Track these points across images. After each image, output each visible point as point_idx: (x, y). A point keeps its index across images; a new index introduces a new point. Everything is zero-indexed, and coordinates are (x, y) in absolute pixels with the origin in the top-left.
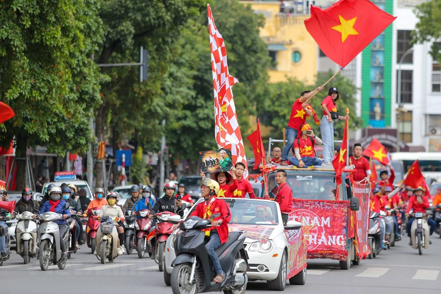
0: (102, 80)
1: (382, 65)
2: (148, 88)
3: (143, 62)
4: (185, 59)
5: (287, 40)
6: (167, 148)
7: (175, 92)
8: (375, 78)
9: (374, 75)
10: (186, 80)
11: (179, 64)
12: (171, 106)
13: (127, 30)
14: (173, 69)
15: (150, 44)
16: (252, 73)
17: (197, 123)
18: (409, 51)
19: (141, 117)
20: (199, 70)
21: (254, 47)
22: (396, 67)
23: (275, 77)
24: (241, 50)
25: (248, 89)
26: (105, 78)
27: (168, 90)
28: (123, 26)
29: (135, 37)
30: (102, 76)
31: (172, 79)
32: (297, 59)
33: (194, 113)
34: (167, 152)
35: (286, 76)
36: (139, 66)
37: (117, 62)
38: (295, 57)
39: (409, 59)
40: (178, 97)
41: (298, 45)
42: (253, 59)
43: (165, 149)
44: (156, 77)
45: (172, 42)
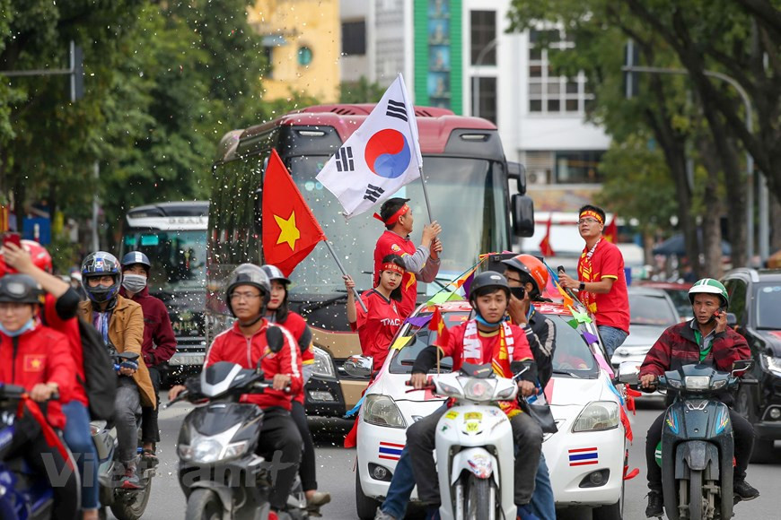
0: (12, 98)
1: (447, 68)
2: (81, 112)
3: (76, 67)
4: (136, 62)
5: (289, 28)
6: (103, 212)
7: (121, 119)
8: (436, 91)
9: (433, 85)
10: (139, 97)
11: (126, 71)
12: (116, 141)
13: (48, 13)
14: (117, 79)
15: (84, 36)
16: (237, 83)
17: (153, 170)
18: (490, 46)
19: (69, 160)
20: (158, 80)
21: (239, 41)
22: (469, 71)
23: (273, 91)
24: (218, 45)
25: (231, 111)
26: (17, 95)
27: (109, 114)
28: (40, 6)
29: (61, 25)
30: (11, 92)
31: (115, 96)
32: (307, 59)
33: (147, 154)
34: (103, 219)
35: (289, 88)
36: (68, 76)
37: (27, 69)
38: (302, 56)
39: (491, 59)
40: (128, 127)
41: (308, 36)
42: (238, 61)
43: (100, 215)
44: (93, 93)
45: (123, 33)
